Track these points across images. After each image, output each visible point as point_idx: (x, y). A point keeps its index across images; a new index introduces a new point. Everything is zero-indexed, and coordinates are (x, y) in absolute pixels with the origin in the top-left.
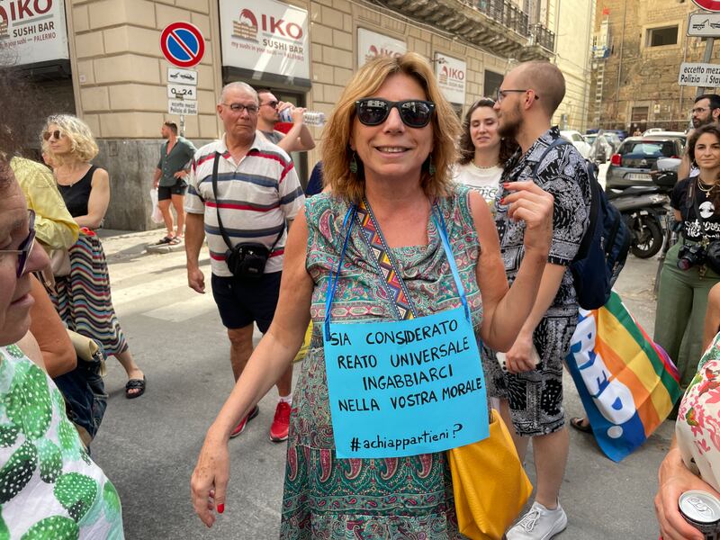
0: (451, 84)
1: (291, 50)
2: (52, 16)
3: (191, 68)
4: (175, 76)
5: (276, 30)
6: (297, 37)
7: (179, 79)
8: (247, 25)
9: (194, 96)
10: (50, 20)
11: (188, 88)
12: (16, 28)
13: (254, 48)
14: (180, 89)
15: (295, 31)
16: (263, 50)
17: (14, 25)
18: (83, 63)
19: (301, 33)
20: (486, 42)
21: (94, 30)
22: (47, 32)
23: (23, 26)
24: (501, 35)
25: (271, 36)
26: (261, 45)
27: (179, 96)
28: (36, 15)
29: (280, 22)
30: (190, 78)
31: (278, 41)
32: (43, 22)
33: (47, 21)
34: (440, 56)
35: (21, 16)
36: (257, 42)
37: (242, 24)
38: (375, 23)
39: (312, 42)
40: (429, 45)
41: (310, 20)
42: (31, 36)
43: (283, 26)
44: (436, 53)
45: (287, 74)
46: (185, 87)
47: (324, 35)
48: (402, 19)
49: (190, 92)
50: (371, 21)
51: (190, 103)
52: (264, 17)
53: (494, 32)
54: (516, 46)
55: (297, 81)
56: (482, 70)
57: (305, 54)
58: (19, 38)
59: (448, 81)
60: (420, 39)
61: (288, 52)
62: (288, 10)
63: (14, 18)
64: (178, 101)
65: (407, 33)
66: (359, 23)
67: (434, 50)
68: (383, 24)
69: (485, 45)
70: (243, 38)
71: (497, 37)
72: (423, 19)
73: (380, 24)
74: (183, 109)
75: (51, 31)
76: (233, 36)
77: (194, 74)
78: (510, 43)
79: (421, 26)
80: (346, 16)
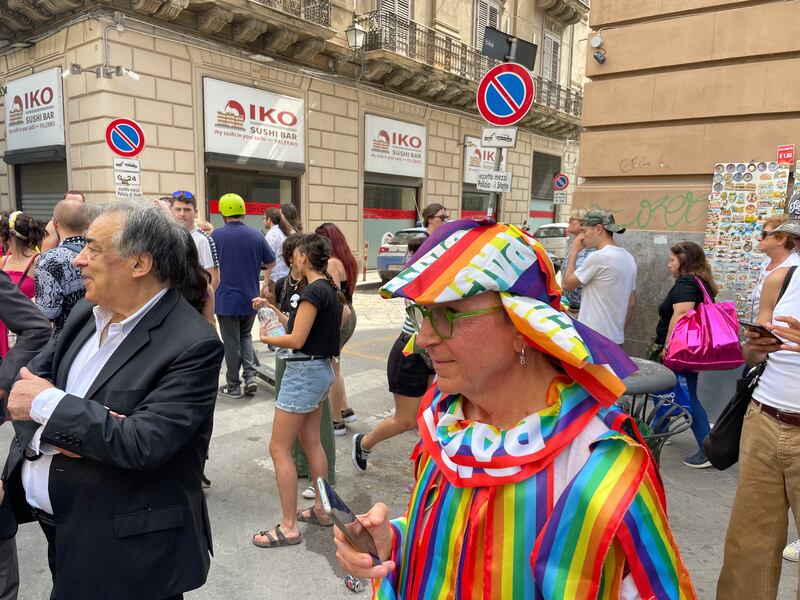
0: (484, 167)
1: (283, 135)
2: (52, 107)
3: (134, 157)
4: (120, 165)
5: (266, 118)
6: (291, 125)
7: (124, 167)
8: (233, 115)
9: (137, 182)
10: (52, 110)
11: (132, 175)
12: (29, 115)
13: (240, 136)
14: (125, 176)
15: (287, 119)
16: (251, 138)
17: (27, 113)
18: (74, 149)
19: (294, 121)
20: (533, 123)
21: (82, 121)
22: (48, 120)
23: (32, 114)
24: (549, 117)
25: (260, 124)
26: (248, 132)
27: (125, 182)
28: (43, 105)
29: (271, 111)
30: (133, 166)
31: (268, 129)
32: (46, 112)
33: (49, 111)
34: (469, 139)
35: (32, 106)
36: (244, 130)
37: (228, 114)
38: (388, 109)
39: (308, 129)
40: (456, 129)
41: (307, 109)
42: (38, 123)
43: (274, 115)
44: (466, 136)
45: (276, 159)
46: (128, 174)
47: (324, 122)
48: (422, 105)
49: (134, 179)
50: (381, 107)
51: (134, 187)
52: (252, 108)
53: (539, 114)
54: (572, 127)
55: (288, 165)
56: (530, 151)
57: (300, 140)
58: (30, 124)
59: (482, 164)
60: (445, 123)
61: (279, 138)
62: (281, 100)
63: (27, 107)
64: (124, 186)
65: (427, 117)
66: (366, 109)
67: (463, 133)
68: (397, 110)
69: (534, 126)
70: (228, 126)
71: (544, 119)
72: (449, 103)
73: (393, 110)
74: (129, 193)
75: (52, 120)
76: (216, 125)
77: (136, 163)
78: (562, 125)
79: (446, 110)
80: (351, 104)
